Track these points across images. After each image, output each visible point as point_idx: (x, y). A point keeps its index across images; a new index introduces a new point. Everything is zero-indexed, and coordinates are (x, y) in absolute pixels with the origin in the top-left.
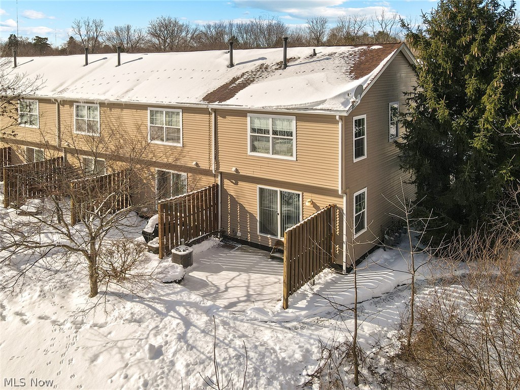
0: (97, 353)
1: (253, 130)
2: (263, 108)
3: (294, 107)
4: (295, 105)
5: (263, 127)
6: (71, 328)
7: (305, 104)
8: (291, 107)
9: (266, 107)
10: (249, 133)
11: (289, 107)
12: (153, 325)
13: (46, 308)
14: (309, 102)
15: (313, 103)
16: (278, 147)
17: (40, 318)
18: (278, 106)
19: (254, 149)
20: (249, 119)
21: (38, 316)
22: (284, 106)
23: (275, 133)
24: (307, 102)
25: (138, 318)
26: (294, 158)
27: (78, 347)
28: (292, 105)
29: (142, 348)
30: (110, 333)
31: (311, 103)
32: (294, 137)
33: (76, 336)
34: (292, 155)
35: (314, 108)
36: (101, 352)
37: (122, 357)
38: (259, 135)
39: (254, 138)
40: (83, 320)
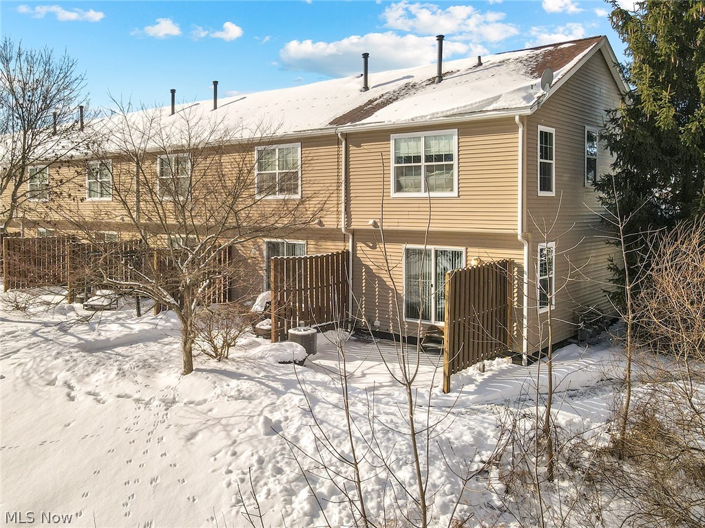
0: (194, 431)
1: (398, 160)
2: (413, 119)
3: (455, 111)
4: (458, 108)
5: (412, 153)
6: (160, 405)
7: (472, 104)
8: (451, 112)
9: (416, 118)
10: (393, 165)
11: (448, 113)
12: (267, 401)
13: (126, 386)
14: (478, 100)
15: (483, 101)
16: (432, 180)
17: (119, 396)
18: (433, 114)
19: (399, 188)
20: (392, 142)
21: (117, 394)
22: (442, 112)
23: (428, 158)
24: (474, 102)
25: (247, 395)
26: (455, 194)
27: (170, 425)
28: (453, 109)
29: (254, 424)
30: (210, 410)
31: (479, 102)
32: (455, 162)
33: (167, 414)
34: (452, 190)
35: (484, 109)
36: (201, 430)
37: (228, 435)
38: (408, 165)
39: (400, 172)
40: (174, 398)
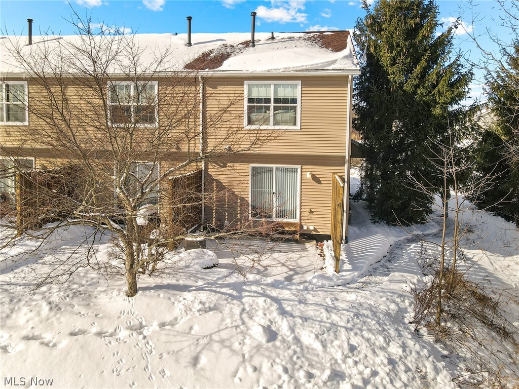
0: (194, 354)
1: (251, 100)
2: (268, 71)
3: (304, 68)
4: (306, 66)
5: (263, 95)
6: (132, 334)
7: (317, 64)
8: (301, 68)
9: (271, 70)
10: (246, 104)
11: (298, 69)
14: (321, 61)
15: (325, 62)
16: (279, 117)
17: (73, 334)
18: (286, 68)
19: (250, 122)
20: (246, 87)
22: (293, 68)
23: (277, 101)
24: (318, 62)
26: (298, 127)
27: (161, 354)
28: (302, 66)
29: (246, 334)
30: (191, 328)
31: (323, 63)
32: (298, 105)
33: (148, 343)
34: (295, 124)
35: (325, 68)
36: (200, 352)
38: (257, 106)
39: (250, 109)
